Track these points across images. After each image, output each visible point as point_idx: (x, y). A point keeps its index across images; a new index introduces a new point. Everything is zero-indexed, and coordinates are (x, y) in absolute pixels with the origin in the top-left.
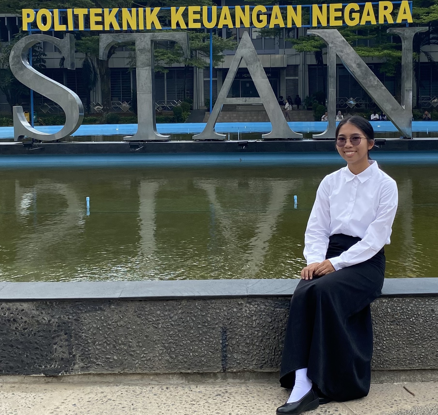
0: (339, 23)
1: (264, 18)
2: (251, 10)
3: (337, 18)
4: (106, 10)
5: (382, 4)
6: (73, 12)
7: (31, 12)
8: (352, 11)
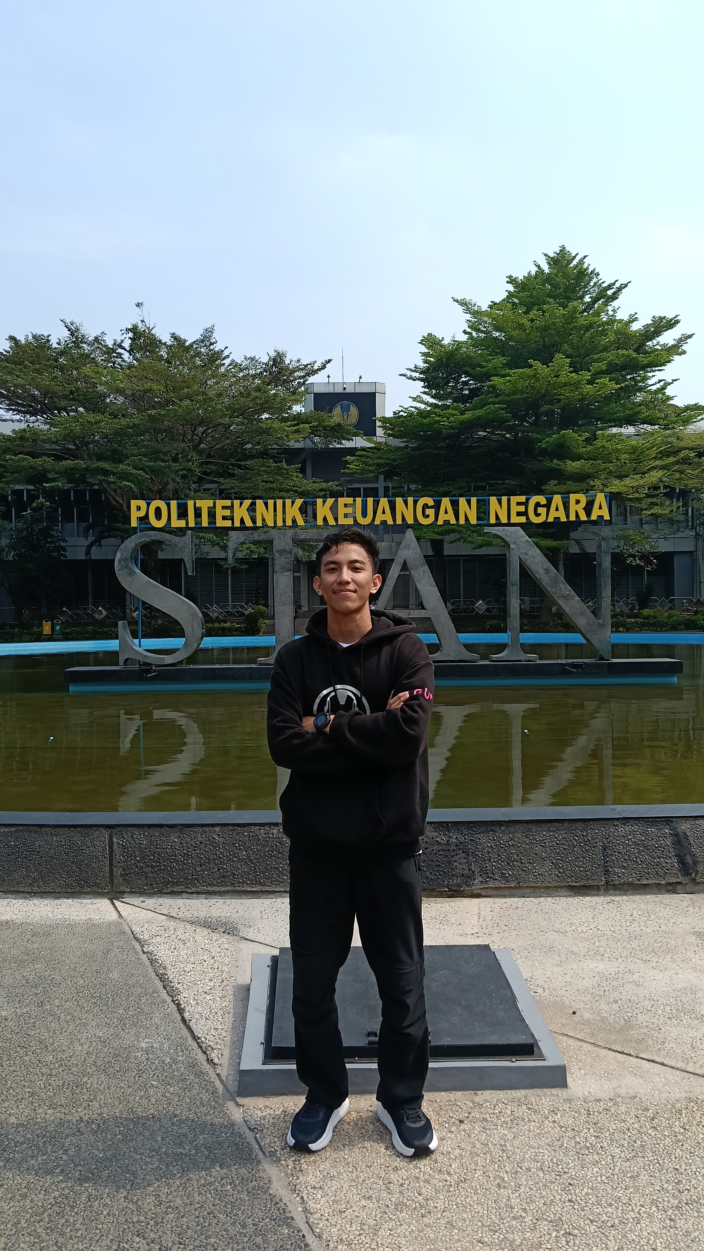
0: (523, 519)
1: (431, 512)
2: (415, 502)
3: (519, 514)
4: (237, 502)
5: (573, 497)
6: (195, 503)
7: (142, 503)
8: (538, 505)
